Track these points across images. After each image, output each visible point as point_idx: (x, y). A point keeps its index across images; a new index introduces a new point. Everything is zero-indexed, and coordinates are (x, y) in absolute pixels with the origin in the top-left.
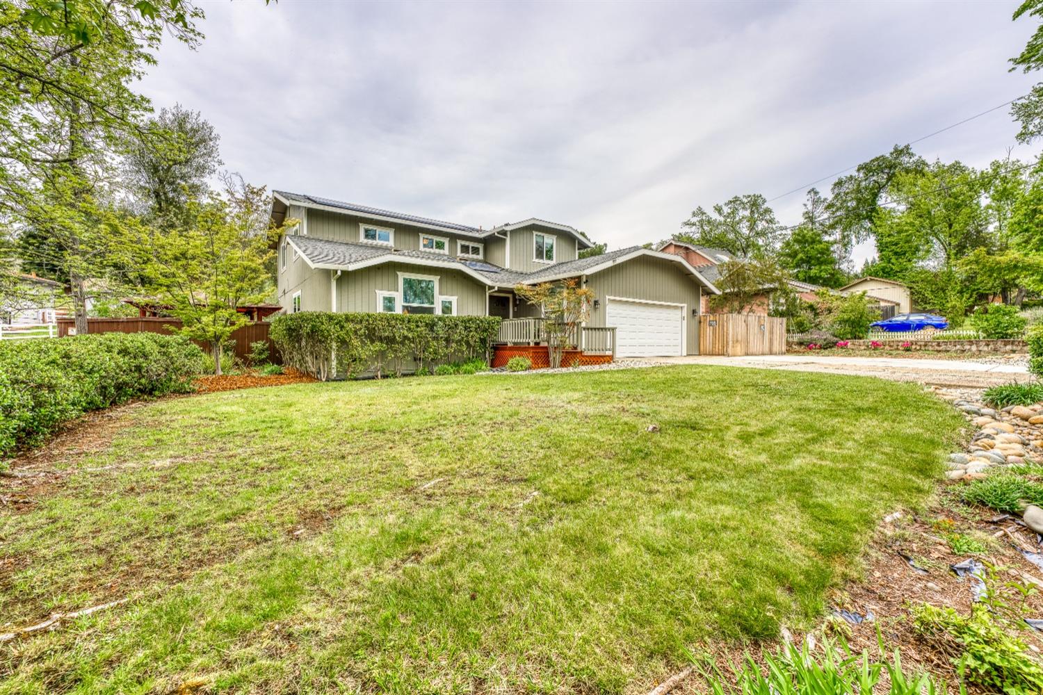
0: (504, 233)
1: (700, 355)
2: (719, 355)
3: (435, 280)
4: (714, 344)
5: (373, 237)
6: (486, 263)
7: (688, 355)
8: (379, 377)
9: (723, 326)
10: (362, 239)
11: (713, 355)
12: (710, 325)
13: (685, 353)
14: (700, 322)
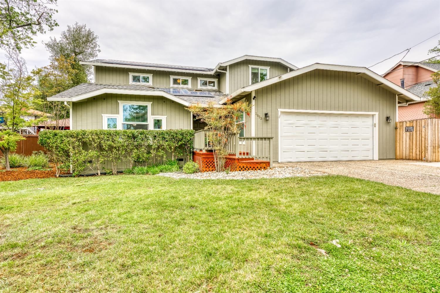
0: (225, 69)
1: (396, 159)
2: (416, 160)
3: (149, 104)
4: (411, 149)
5: (139, 80)
6: (220, 92)
7: (380, 159)
8: (99, 174)
9: (421, 131)
10: (131, 82)
11: (409, 159)
12: (407, 131)
13: (376, 157)
14: (396, 128)
